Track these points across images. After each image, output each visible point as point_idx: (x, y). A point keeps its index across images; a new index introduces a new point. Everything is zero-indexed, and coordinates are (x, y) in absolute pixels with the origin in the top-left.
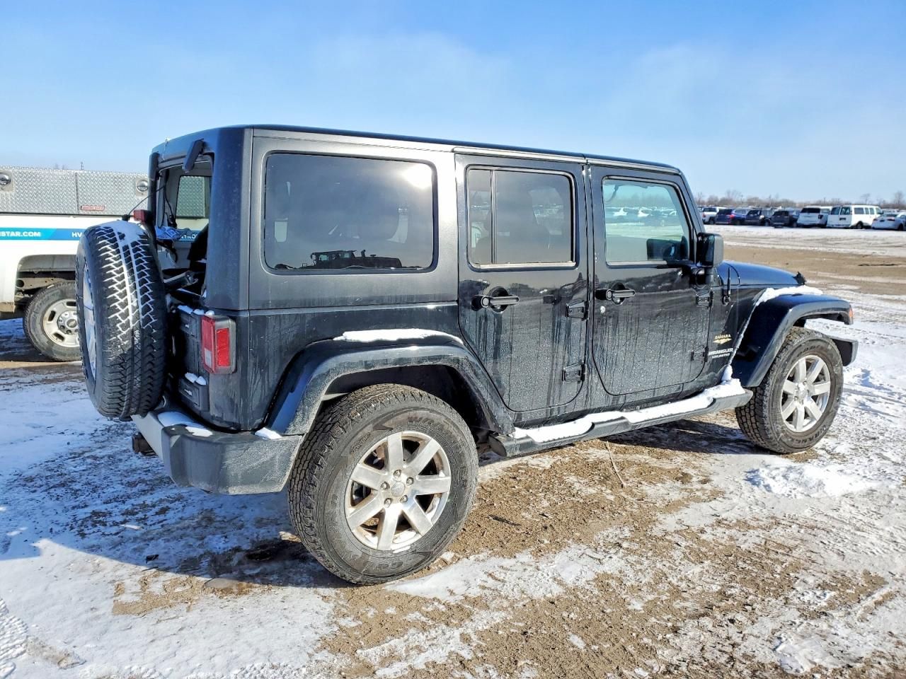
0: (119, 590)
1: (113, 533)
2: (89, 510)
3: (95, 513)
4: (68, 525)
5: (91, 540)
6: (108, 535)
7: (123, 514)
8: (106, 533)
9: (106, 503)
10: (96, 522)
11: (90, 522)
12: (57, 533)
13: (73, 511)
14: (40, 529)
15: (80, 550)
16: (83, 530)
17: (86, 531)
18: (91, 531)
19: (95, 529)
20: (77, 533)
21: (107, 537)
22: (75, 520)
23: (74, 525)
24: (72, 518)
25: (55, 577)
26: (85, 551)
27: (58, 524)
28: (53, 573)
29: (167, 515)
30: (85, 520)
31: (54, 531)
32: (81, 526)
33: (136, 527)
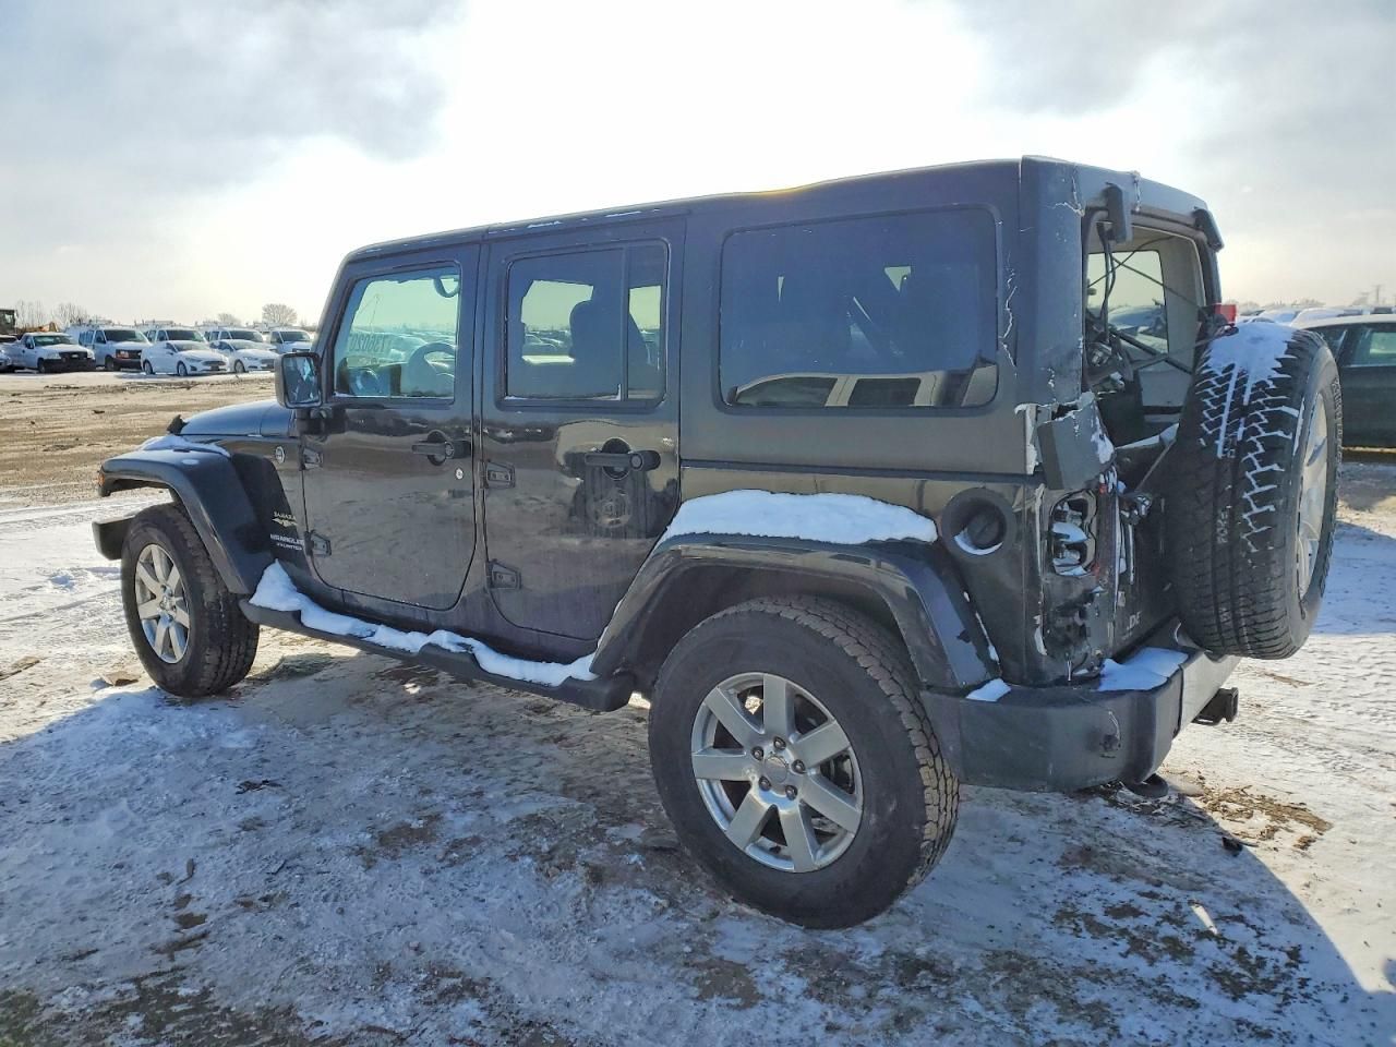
0: (1306, 843)
1: (1242, 925)
2: (1242, 1009)
3: (1236, 991)
4: (1307, 996)
5: (1286, 936)
6: (1253, 927)
7: (1191, 953)
8: (1254, 933)
9: (1193, 1004)
10: (1252, 970)
11: (1262, 975)
12: (1336, 988)
13: (1274, 1025)
14: (1365, 1020)
15: (1319, 928)
16: (1287, 965)
17: (1284, 958)
18: (1275, 954)
19: (1265, 953)
20: (1300, 966)
21: (1258, 923)
22: (1287, 998)
23: (1296, 985)
24: (1287, 1010)
25: (1379, 906)
26: (1313, 920)
27: (1323, 1010)
28: (1380, 913)
29: (1126, 900)
30: (1268, 986)
31: (1340, 996)
32: (1284, 975)
33: (1200, 911)
